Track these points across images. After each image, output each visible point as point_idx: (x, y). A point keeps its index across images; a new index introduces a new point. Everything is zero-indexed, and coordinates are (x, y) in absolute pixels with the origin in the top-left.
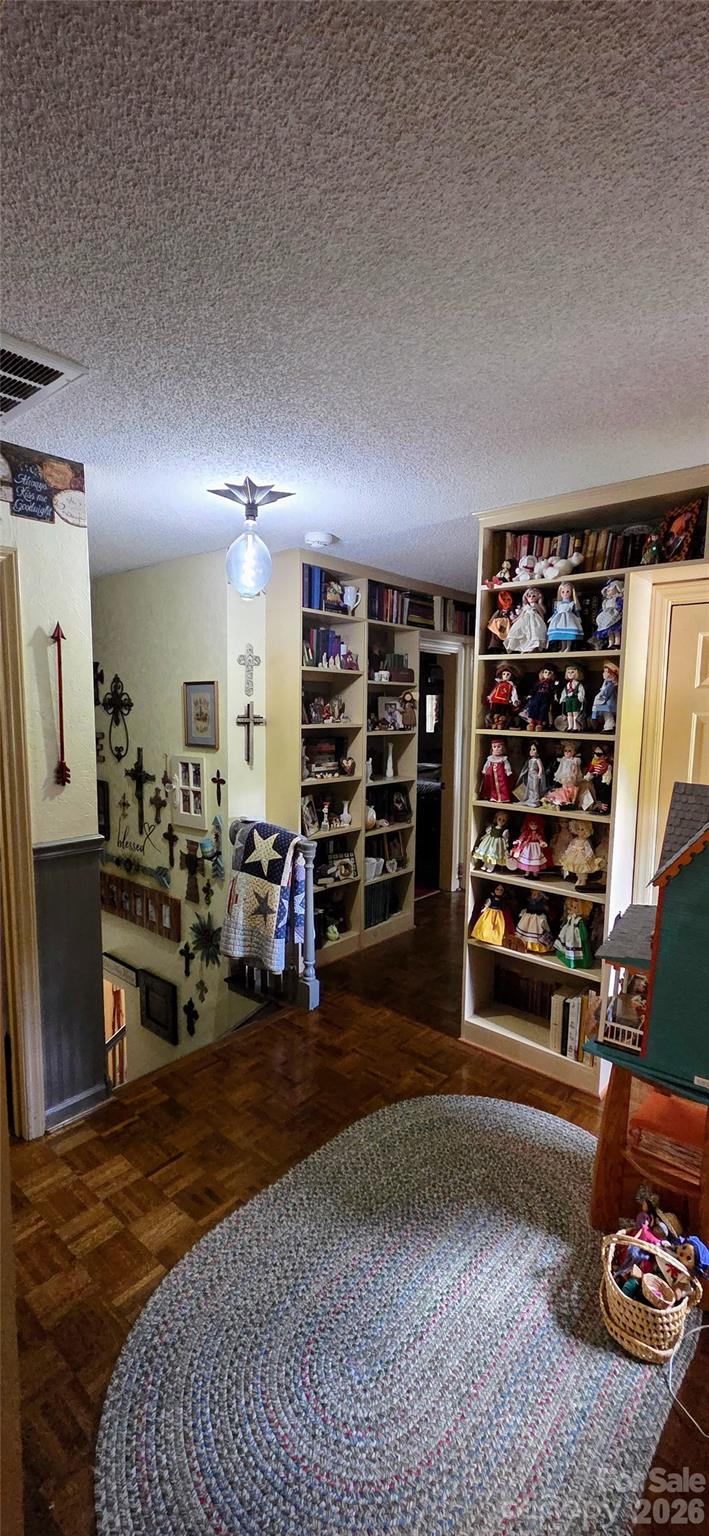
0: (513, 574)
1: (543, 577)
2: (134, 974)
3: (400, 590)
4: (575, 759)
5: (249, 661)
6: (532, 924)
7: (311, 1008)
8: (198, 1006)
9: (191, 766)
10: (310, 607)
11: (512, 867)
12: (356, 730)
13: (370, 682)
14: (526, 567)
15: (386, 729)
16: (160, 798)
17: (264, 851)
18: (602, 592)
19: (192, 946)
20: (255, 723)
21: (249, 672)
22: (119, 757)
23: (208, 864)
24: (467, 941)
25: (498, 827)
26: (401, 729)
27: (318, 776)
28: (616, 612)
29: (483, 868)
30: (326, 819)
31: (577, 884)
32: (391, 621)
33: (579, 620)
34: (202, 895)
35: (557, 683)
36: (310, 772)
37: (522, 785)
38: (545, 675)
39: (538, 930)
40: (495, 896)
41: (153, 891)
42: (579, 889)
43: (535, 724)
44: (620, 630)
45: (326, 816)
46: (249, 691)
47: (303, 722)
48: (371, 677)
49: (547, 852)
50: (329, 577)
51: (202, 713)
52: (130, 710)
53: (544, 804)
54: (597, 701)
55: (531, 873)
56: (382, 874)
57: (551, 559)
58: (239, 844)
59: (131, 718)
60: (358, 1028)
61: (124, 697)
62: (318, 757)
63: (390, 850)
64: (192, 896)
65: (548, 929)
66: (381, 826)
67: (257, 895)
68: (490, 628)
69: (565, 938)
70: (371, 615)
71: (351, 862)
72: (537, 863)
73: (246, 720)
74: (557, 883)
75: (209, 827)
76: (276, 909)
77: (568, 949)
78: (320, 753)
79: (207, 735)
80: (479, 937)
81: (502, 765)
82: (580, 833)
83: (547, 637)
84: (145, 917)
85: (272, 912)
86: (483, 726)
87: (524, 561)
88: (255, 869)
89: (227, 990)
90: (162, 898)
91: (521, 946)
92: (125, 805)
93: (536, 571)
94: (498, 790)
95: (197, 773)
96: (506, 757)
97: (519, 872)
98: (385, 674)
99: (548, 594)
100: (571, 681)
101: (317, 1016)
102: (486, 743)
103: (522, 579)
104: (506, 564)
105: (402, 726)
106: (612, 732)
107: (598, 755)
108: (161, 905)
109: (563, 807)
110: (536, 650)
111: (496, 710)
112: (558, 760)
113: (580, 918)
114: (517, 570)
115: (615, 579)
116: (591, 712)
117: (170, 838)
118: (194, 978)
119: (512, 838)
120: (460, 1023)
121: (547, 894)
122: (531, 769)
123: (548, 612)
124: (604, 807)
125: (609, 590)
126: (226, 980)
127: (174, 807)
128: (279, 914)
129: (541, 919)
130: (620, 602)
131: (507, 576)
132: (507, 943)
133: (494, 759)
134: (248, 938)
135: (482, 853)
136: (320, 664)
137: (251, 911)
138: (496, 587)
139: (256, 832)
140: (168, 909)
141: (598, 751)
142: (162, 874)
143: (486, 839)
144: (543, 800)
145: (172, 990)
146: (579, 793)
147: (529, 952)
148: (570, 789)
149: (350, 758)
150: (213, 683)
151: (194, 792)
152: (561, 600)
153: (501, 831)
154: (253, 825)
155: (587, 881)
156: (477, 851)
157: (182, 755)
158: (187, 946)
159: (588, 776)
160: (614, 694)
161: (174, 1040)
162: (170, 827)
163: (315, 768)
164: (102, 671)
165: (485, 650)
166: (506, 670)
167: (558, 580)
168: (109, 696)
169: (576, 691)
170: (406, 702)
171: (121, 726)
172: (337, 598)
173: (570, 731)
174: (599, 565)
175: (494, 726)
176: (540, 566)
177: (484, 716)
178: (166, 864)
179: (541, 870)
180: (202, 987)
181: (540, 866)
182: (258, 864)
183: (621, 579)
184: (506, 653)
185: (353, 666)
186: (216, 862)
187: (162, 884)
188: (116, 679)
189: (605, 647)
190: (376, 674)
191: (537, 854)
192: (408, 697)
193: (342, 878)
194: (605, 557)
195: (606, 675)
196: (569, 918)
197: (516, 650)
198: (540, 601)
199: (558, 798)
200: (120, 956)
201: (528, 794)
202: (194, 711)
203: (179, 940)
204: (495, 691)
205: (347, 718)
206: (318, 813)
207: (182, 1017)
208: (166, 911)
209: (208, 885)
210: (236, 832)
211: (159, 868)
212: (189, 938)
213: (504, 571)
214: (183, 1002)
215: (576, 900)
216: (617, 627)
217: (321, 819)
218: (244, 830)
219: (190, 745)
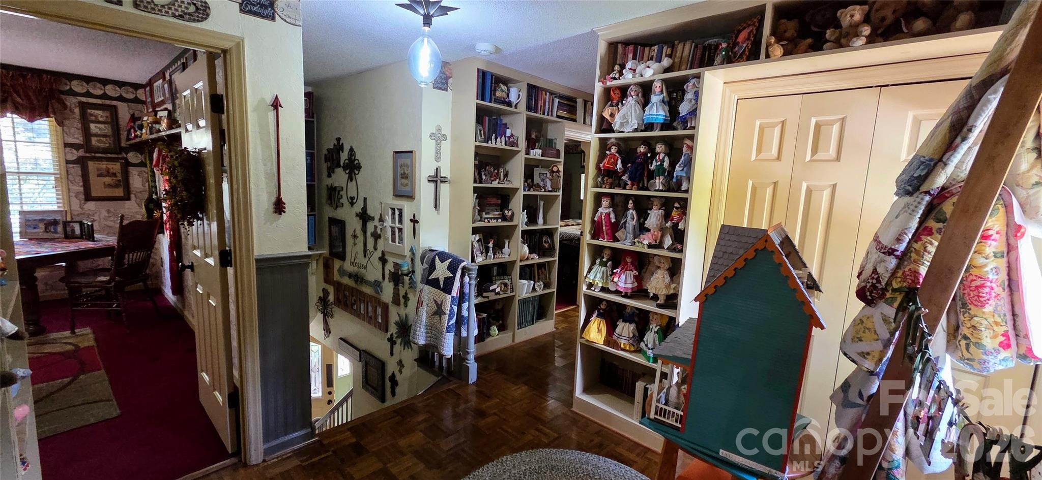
0: (621, 74)
1: (642, 76)
2: (358, 353)
3: (552, 93)
4: (661, 211)
5: (438, 137)
6: (625, 330)
7: (470, 382)
8: (398, 377)
9: (396, 210)
10: (483, 99)
11: (612, 288)
12: (515, 190)
13: (527, 156)
14: (631, 69)
15: (538, 191)
16: (377, 232)
17: (441, 271)
18: (685, 87)
19: (395, 336)
20: (441, 182)
21: (438, 145)
22: (352, 204)
23: (406, 278)
24: (579, 341)
25: (604, 260)
26: (549, 191)
27: (486, 221)
28: (693, 102)
29: (593, 289)
30: (491, 251)
31: (658, 302)
32: (544, 114)
33: (667, 108)
34: (402, 301)
35: (649, 155)
36: (481, 217)
37: (623, 229)
38: (642, 149)
39: (629, 334)
40: (601, 309)
41: (371, 297)
42: (659, 306)
43: (633, 185)
44: (696, 115)
45: (491, 249)
46: (438, 158)
47: (475, 182)
48: (528, 153)
49: (639, 279)
50: (499, 80)
51: (405, 173)
52: (359, 171)
53: (637, 244)
54: (678, 168)
55: (626, 293)
56: (532, 292)
57: (648, 62)
58: (426, 266)
59: (361, 177)
60: (501, 398)
61: (356, 162)
62: (487, 208)
63: (539, 275)
64: (396, 301)
65: (637, 335)
66: (532, 259)
67: (436, 302)
68: (604, 115)
69: (647, 341)
70: (529, 108)
71: (508, 282)
72: (630, 286)
73: (435, 179)
74: (643, 301)
75: (407, 253)
76: (448, 312)
77: (649, 349)
78: (491, 205)
79: (408, 189)
80: (587, 338)
81: (608, 215)
82: (662, 266)
83: (643, 121)
84: (366, 314)
85: (445, 314)
86: (596, 186)
87: (629, 65)
88: (434, 283)
89: (417, 367)
90: (378, 302)
91: (616, 345)
92: (355, 237)
93: (637, 72)
94: (605, 233)
95: (401, 215)
96: (611, 209)
97: (617, 292)
98: (539, 151)
99: (646, 89)
100: (659, 153)
101: (474, 388)
102: (598, 198)
103: (628, 77)
104: (617, 68)
105: (550, 189)
106: (686, 191)
107: (677, 208)
108: (376, 306)
109: (650, 246)
110: (636, 130)
111: (607, 175)
112: (648, 211)
113: (658, 327)
114: (624, 71)
115: (695, 78)
116: (673, 177)
117: (383, 260)
118: (396, 358)
119: (614, 267)
120: (572, 397)
121: (637, 309)
122: (629, 218)
123: (645, 102)
124: (679, 246)
125: (689, 86)
126: (415, 360)
127: (386, 239)
128: (450, 315)
129: (632, 327)
130: (697, 94)
131: (617, 76)
132: (607, 342)
133: (605, 209)
134: (429, 331)
135: (592, 278)
136: (490, 141)
137: (431, 312)
138: (609, 83)
139: (437, 257)
140: (380, 310)
141: (677, 205)
142: (377, 285)
143: (595, 268)
144: (636, 240)
145: (382, 365)
146: (662, 236)
147: (622, 350)
148: (656, 233)
149: (511, 210)
150: (411, 152)
151: (398, 228)
152: (655, 93)
153: (607, 262)
154: (436, 252)
155: (666, 301)
156: (588, 276)
157: (391, 202)
158: (392, 335)
159: (669, 224)
160: (689, 164)
161: (383, 400)
162: (383, 253)
163: (484, 215)
164: (342, 144)
165: (600, 130)
166: (614, 145)
167: (652, 79)
168: (347, 161)
169: (663, 161)
170: (553, 172)
171: (354, 182)
172: (504, 95)
173: (657, 191)
174: (684, 67)
175: (604, 186)
176: (640, 68)
177: (597, 179)
178: (380, 279)
179: (633, 292)
180: (400, 363)
181: (632, 288)
182: (437, 280)
183: (698, 77)
184: (614, 132)
185: (514, 144)
186: (411, 278)
187: (377, 292)
188: (351, 150)
189: (685, 129)
190: (532, 151)
191: (630, 280)
192: (555, 169)
193: (501, 293)
194: (688, 61)
195: (685, 149)
196: (651, 327)
197: (621, 130)
198: (640, 95)
199: (646, 239)
200: (351, 340)
201: (627, 236)
202: (400, 171)
203: (387, 331)
204: (606, 161)
205: (509, 181)
206: (485, 246)
207: (388, 384)
208: (379, 311)
209: (406, 293)
210: (424, 257)
211: (376, 281)
212: (393, 329)
213: (615, 72)
214: (389, 374)
215: (656, 314)
216: (694, 113)
217: (487, 251)
218: (430, 255)
219: (398, 195)
